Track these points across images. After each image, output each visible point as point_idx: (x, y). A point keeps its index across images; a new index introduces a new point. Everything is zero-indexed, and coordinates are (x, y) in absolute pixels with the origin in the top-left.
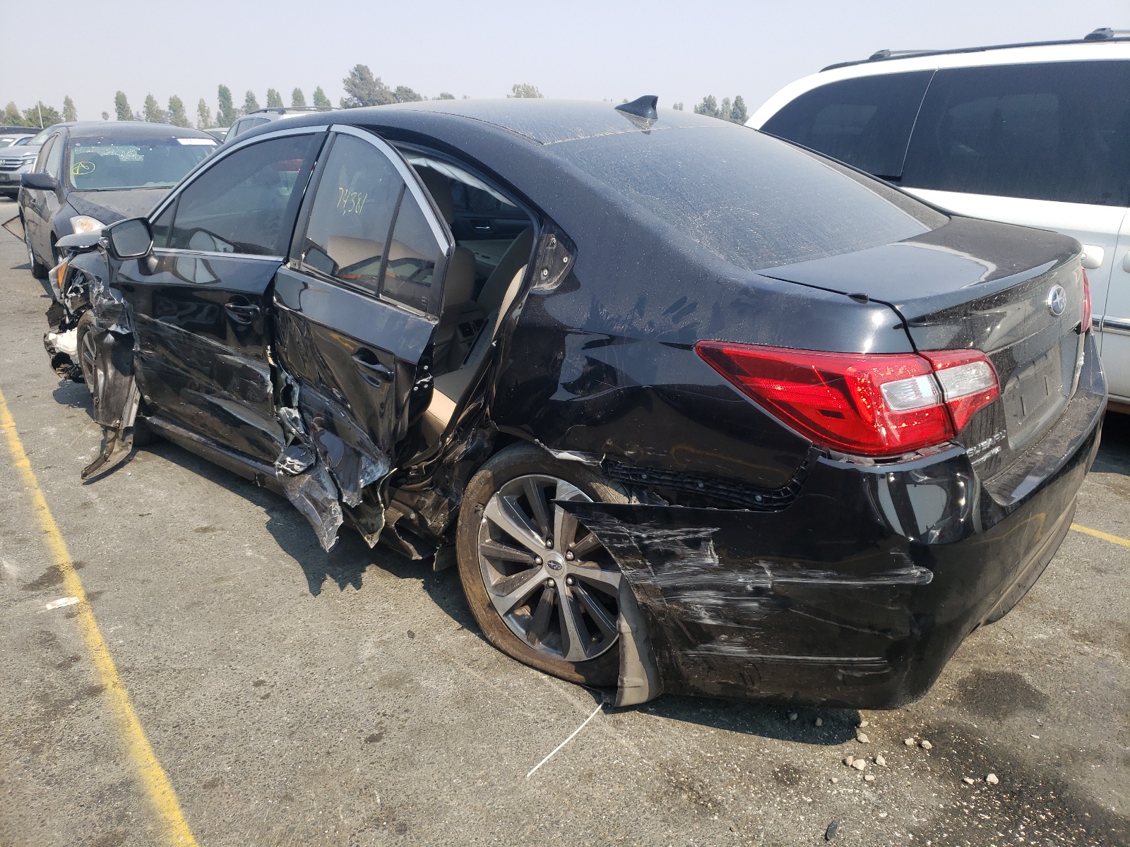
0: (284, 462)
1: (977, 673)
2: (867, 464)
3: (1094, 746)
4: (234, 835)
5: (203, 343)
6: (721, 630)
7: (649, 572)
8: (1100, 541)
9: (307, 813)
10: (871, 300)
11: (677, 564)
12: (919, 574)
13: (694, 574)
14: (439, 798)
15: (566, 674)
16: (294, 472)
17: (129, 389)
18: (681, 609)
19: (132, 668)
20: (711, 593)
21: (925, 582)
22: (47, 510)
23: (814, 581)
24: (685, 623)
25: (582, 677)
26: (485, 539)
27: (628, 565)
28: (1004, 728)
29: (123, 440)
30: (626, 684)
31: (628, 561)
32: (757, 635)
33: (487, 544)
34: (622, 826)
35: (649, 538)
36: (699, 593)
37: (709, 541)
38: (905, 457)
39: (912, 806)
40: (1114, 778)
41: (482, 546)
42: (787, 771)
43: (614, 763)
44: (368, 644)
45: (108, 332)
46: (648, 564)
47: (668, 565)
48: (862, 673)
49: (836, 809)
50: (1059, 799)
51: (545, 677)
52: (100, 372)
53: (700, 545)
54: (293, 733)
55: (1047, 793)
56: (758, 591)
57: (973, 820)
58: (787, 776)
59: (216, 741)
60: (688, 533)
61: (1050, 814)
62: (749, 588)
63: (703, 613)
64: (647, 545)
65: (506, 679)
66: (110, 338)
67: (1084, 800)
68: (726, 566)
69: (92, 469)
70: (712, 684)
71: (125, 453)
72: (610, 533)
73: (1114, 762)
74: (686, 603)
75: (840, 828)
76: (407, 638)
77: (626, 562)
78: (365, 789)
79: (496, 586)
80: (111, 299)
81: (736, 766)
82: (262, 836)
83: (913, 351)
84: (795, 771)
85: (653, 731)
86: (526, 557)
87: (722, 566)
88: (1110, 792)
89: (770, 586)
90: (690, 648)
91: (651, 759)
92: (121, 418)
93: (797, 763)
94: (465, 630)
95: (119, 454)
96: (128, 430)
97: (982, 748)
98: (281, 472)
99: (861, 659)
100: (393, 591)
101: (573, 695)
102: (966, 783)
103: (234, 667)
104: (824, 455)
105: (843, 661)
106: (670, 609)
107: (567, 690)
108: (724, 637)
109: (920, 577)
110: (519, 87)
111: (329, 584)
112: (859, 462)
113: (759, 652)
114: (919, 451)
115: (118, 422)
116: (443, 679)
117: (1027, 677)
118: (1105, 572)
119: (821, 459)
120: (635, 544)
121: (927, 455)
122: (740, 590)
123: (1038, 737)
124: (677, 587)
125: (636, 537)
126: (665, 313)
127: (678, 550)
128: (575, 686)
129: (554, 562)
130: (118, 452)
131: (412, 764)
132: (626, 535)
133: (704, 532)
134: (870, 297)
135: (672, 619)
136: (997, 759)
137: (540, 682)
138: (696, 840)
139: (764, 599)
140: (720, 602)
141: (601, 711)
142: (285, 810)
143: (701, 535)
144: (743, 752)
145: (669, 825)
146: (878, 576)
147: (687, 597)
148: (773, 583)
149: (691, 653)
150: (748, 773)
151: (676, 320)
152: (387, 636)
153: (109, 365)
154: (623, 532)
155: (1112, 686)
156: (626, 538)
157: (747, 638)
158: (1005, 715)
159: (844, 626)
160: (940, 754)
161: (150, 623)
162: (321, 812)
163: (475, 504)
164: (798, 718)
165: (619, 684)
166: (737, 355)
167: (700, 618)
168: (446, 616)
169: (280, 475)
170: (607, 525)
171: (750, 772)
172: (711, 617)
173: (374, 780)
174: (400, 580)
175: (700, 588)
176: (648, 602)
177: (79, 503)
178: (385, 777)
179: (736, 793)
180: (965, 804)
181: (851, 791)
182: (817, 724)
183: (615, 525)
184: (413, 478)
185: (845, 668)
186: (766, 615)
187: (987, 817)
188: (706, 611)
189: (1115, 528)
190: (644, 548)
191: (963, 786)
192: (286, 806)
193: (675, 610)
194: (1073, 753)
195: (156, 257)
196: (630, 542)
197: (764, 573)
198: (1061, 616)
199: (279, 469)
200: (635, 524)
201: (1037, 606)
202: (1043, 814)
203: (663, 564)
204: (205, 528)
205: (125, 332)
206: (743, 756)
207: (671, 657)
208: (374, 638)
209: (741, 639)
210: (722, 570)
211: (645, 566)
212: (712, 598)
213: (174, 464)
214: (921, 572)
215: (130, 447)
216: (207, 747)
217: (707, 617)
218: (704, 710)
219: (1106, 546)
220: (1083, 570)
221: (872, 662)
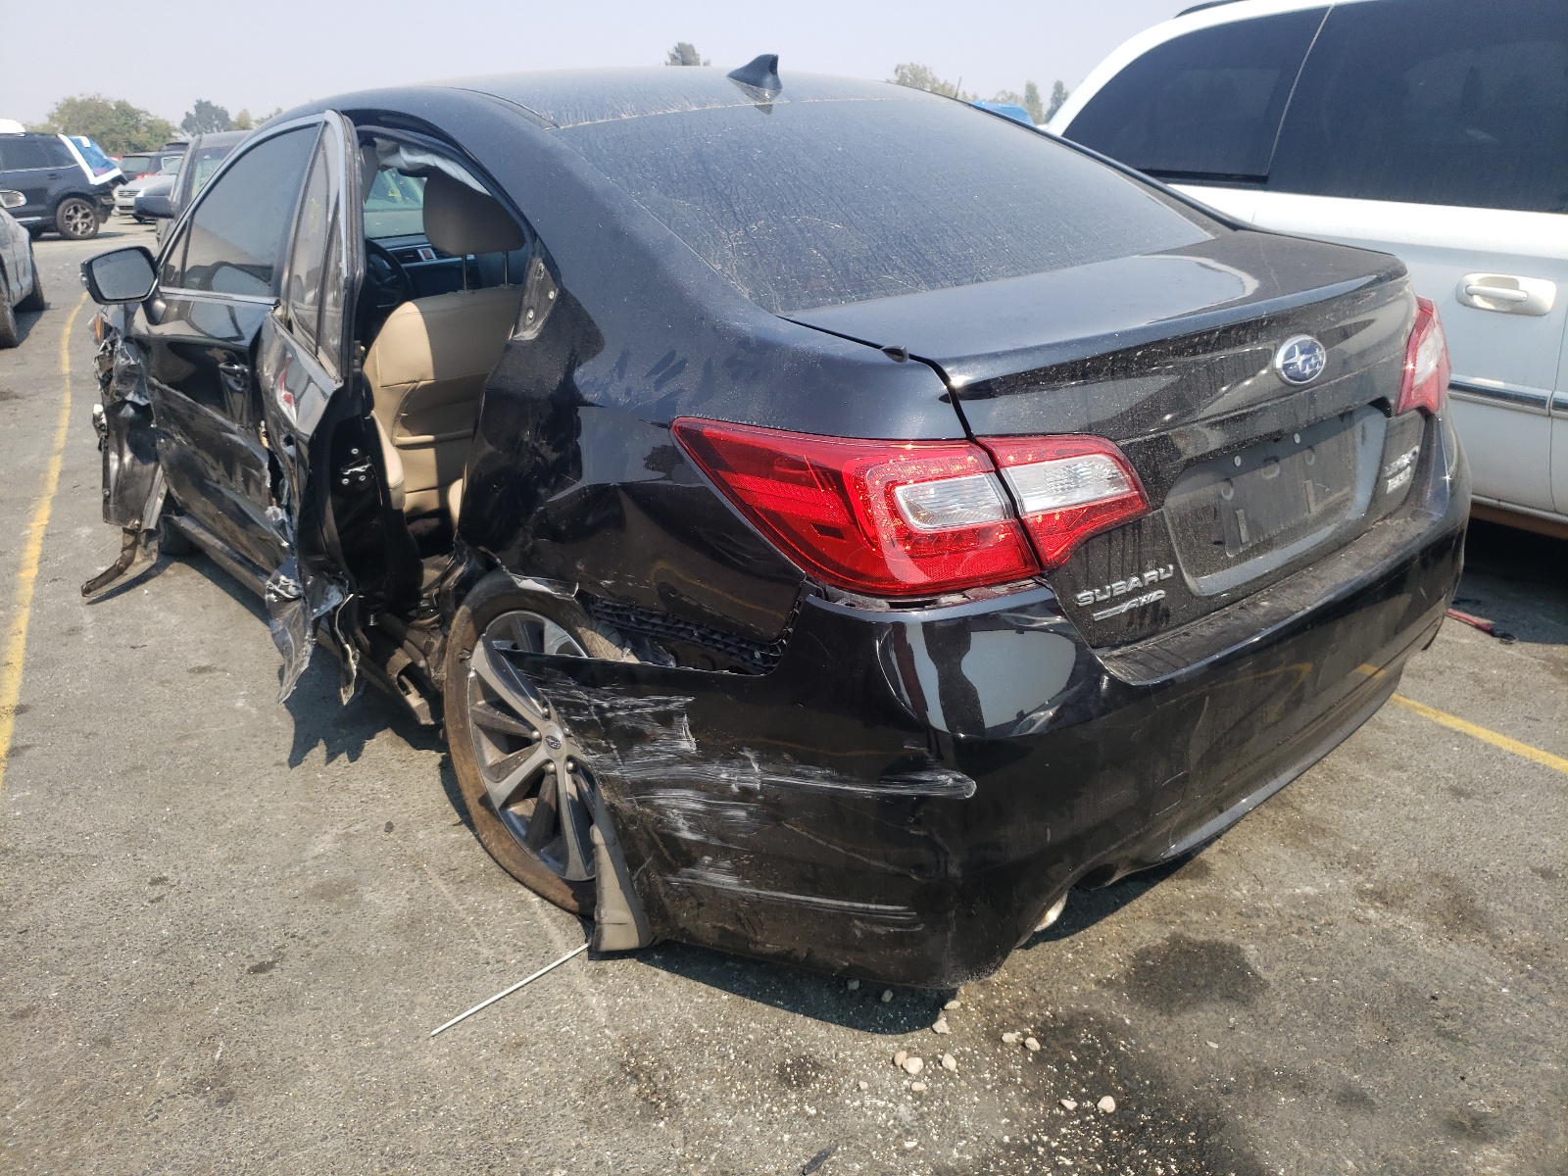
0: (277, 582)
1: (1175, 940)
2: (878, 609)
3: (1304, 1067)
4: (14, 1084)
5: (207, 416)
6: (703, 847)
7: (614, 759)
8: (1486, 747)
9: (118, 1066)
10: (912, 357)
11: (648, 748)
12: (950, 781)
13: (667, 764)
14: (300, 1059)
15: (559, 898)
16: (288, 596)
17: (153, 479)
18: (655, 815)
19: (13, 850)
20: (689, 793)
21: (963, 795)
22: (22, 637)
23: (810, 783)
24: (663, 836)
25: (576, 904)
26: (476, 700)
27: (590, 747)
28: (1170, 1029)
29: (145, 547)
30: (604, 921)
31: (590, 741)
32: (746, 859)
33: (480, 707)
34: (522, 1122)
35: (612, 709)
36: (676, 793)
37: (683, 716)
38: (944, 600)
39: (963, 1134)
40: (1308, 1122)
41: (473, 711)
42: (802, 1066)
43: (563, 1030)
44: (327, 837)
45: (124, 402)
46: (613, 746)
47: (637, 748)
48: (884, 928)
49: (843, 1130)
50: (1200, 1145)
51: (536, 899)
52: (113, 456)
53: (673, 720)
54: (164, 952)
55: (1183, 1134)
56: (746, 794)
57: (1043, 1164)
58: (797, 1073)
59: (60, 955)
60: (658, 703)
61: (1173, 1167)
62: (734, 788)
63: (681, 823)
64: (610, 720)
65: (480, 899)
66: (129, 411)
67: (1239, 1152)
68: (707, 752)
69: (98, 583)
70: (706, 927)
71: (147, 564)
72: (565, 699)
73: (1322, 1097)
74: (659, 805)
75: (834, 1157)
76: (381, 832)
77: (588, 743)
78: (210, 1038)
79: (491, 767)
80: (128, 358)
81: (731, 1051)
82: (46, 1089)
83: (964, 435)
84: (813, 1067)
85: (642, 989)
86: (522, 730)
87: (701, 753)
88: (1290, 1144)
89: (758, 786)
90: (670, 872)
91: (616, 1029)
92: (141, 519)
93: (824, 1053)
94: (464, 826)
95: (141, 564)
96: (150, 534)
97: (1116, 1054)
98: (273, 596)
99: (879, 907)
100: (397, 766)
101: (560, 928)
102: (1062, 1107)
103: (139, 856)
104: (818, 594)
105: (858, 908)
106: (642, 813)
107: (554, 920)
108: (707, 859)
109: (954, 787)
110: (903, 67)
111: (319, 751)
112: (862, 605)
113: (752, 885)
114: (967, 593)
115: (137, 522)
116: (397, 892)
117: (1251, 951)
118: (1468, 796)
119: (811, 598)
120: (595, 718)
121: (977, 599)
122: (723, 791)
123: (1216, 1046)
124: (649, 781)
125: (597, 706)
126: (647, 376)
127: (647, 728)
128: (569, 915)
129: (553, 738)
130: (140, 562)
131: (291, 1008)
132: (583, 704)
133: (678, 702)
134: (910, 351)
135: (645, 829)
136: (1134, 1073)
137: (524, 904)
138: (615, 1155)
139: (753, 806)
140: (699, 807)
141: (586, 954)
142: (92, 1059)
143: (671, 707)
144: (754, 1031)
145: (588, 1129)
146: (890, 781)
147: (662, 797)
148: (762, 783)
149: (675, 881)
150: (743, 1062)
151: (659, 384)
152: (358, 827)
153: (126, 448)
154: (581, 699)
155: (1381, 975)
156: (586, 708)
157: (735, 863)
158: (1184, 1008)
159: (852, 854)
160: (1049, 1061)
161: (66, 791)
162: (135, 1066)
163: (459, 650)
164: (860, 988)
165: (596, 918)
166: (716, 439)
167: (677, 829)
168: (448, 805)
169: (270, 600)
170: (563, 688)
171: (747, 1062)
172: (691, 829)
173: (229, 1026)
174: (415, 753)
175: (676, 784)
176: (616, 803)
177: (66, 627)
178: (244, 1023)
179: (709, 1091)
180: (1045, 1138)
181: (881, 1103)
182: (883, 999)
183: (571, 688)
184: (425, 610)
185: (861, 919)
186: (755, 830)
187: (1068, 1162)
188: (684, 818)
189: (1523, 728)
190: (607, 722)
191: (1057, 1111)
192: (96, 1052)
193: (648, 816)
194: (1263, 1075)
195: (164, 301)
196: (590, 714)
197: (750, 766)
198: (1358, 862)
199: (270, 591)
200: (594, 687)
201: (1326, 844)
202: (1162, 1166)
203: (631, 747)
204: (203, 668)
205: (142, 402)
206: (751, 1036)
207: (650, 884)
208: (339, 829)
209: (727, 864)
210: (701, 760)
211: (608, 750)
212: (690, 801)
213: (209, 581)
214: (955, 779)
215: (155, 556)
216: (43, 964)
217: (685, 828)
218: (730, 964)
219: (1492, 753)
220: (1432, 791)
221: (896, 913)
